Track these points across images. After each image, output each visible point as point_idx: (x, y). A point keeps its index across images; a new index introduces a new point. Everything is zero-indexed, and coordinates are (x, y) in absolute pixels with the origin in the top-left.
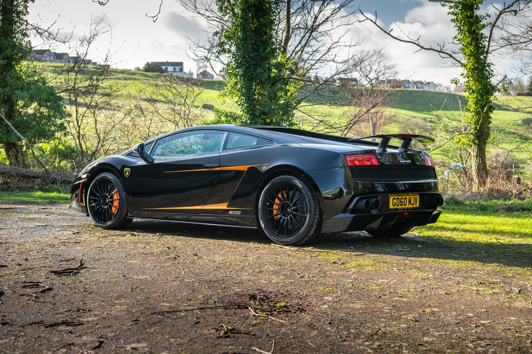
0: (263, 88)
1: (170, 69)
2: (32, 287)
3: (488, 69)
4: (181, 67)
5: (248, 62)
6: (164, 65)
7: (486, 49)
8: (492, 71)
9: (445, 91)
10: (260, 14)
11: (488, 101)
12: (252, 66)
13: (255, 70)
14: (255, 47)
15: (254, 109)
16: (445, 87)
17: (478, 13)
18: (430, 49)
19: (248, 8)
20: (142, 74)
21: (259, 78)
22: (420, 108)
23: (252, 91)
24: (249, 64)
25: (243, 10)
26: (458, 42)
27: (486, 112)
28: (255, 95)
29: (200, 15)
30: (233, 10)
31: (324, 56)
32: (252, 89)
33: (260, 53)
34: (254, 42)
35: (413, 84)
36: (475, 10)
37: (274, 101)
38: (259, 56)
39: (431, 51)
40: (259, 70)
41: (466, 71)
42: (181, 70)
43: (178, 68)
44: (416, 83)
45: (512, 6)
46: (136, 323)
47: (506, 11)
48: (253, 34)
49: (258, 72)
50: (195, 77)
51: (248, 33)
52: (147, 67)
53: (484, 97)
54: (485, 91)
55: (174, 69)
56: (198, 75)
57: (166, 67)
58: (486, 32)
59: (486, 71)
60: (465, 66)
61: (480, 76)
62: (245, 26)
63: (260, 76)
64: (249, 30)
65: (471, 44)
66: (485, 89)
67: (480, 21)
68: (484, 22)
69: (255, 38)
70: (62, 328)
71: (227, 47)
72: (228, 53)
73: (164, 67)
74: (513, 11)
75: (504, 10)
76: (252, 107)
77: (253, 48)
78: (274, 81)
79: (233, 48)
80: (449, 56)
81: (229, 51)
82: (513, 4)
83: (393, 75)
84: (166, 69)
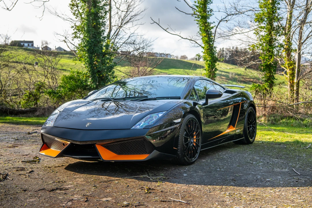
0: (98, 58)
1: (26, 45)
2: (22, 171)
3: (214, 49)
4: (32, 43)
5: (90, 44)
6: (22, 43)
7: (213, 40)
8: (216, 50)
9: (176, 58)
10: (96, 18)
11: (214, 66)
12: (92, 46)
13: (94, 48)
14: (94, 36)
15: (94, 69)
16: (175, 56)
17: (209, 21)
18: (186, 39)
19: (91, 14)
20: (10, 47)
21: (97, 52)
22: (163, 67)
23: (93, 59)
24: (91, 45)
25: (87, 16)
26: (200, 35)
27: (214, 71)
28: (94, 62)
29: (59, 17)
30: (81, 16)
31: (127, 41)
32: (92, 58)
33: (97, 39)
34: (93, 33)
35: (160, 55)
36: (207, 19)
37: (104, 65)
38: (96, 41)
39: (187, 39)
40: (97, 48)
41: (204, 50)
42: (32, 45)
43: (30, 44)
44: (161, 54)
45: (225, 18)
46: (97, 188)
47: (223, 20)
48: (93, 29)
49: (96, 49)
50: (41, 49)
51: (90, 28)
52: (12, 43)
53: (213, 64)
54: (213, 60)
55: (28, 45)
56: (42, 48)
57: (24, 43)
58: (213, 31)
59: (214, 50)
60: (203, 48)
61: (211, 53)
62: (89, 24)
63: (97, 51)
64: (91, 27)
65: (206, 37)
66: (213, 59)
67: (210, 25)
68: (212, 26)
69: (94, 31)
70: (58, 191)
71: (78, 35)
72: (79, 38)
73: (22, 44)
74: (225, 20)
75: (222, 20)
76: (93, 68)
77: (93, 36)
78: (104, 54)
79: (82, 36)
80: (195, 43)
81: (79, 37)
82: (226, 17)
83: (151, 50)
84: (24, 44)
